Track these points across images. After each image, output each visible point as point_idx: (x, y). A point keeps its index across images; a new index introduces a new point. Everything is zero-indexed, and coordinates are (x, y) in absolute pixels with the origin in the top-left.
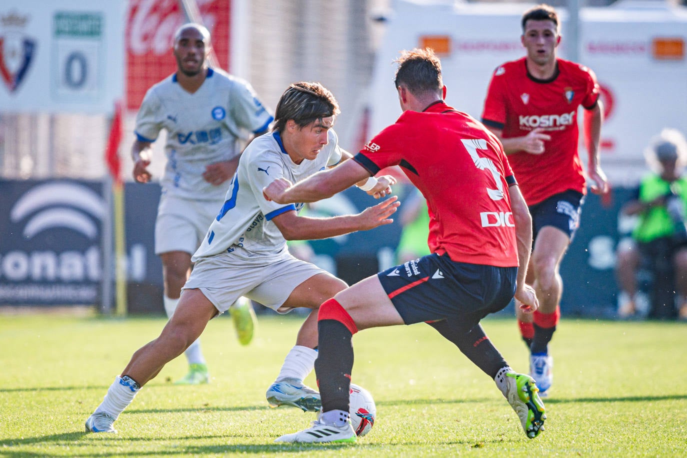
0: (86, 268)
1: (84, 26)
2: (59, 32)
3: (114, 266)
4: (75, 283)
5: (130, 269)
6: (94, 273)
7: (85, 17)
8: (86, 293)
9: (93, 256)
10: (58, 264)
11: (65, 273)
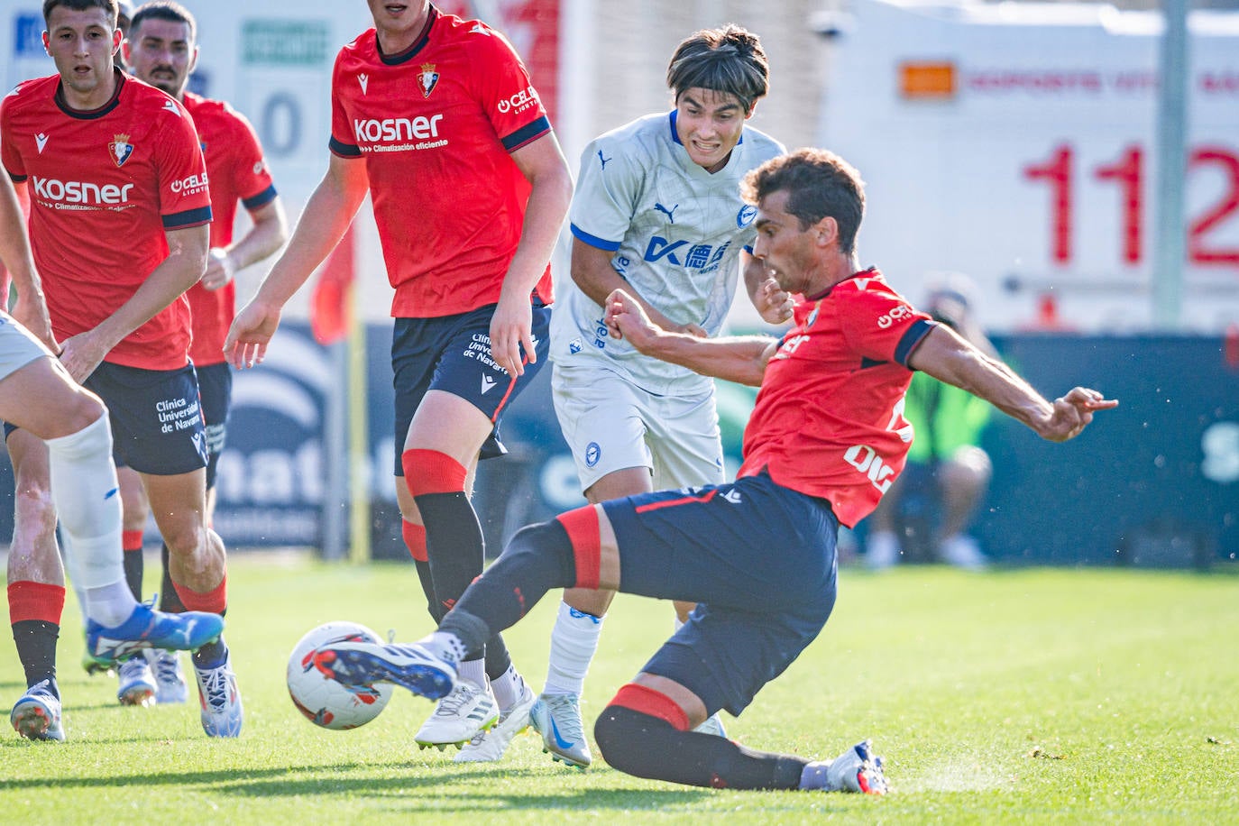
0: (297, 479)
1: (296, 46)
2: (250, 57)
3: (347, 477)
4: (279, 507)
5: (375, 482)
6: (312, 489)
7: (296, 29)
8: (298, 525)
9: (309, 459)
10: (249, 473)
11: (260, 489)
